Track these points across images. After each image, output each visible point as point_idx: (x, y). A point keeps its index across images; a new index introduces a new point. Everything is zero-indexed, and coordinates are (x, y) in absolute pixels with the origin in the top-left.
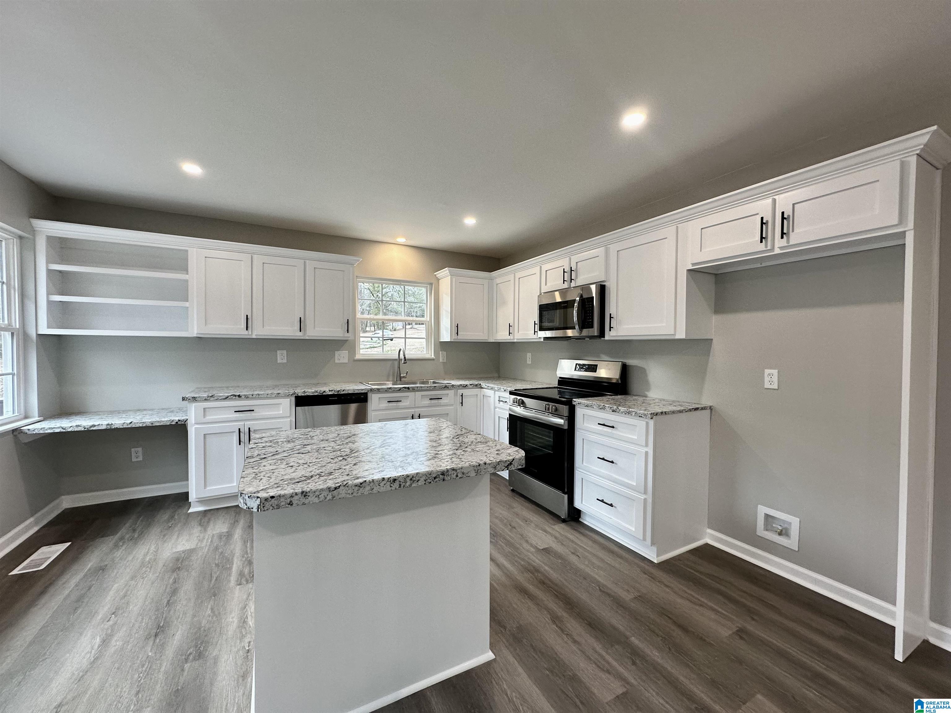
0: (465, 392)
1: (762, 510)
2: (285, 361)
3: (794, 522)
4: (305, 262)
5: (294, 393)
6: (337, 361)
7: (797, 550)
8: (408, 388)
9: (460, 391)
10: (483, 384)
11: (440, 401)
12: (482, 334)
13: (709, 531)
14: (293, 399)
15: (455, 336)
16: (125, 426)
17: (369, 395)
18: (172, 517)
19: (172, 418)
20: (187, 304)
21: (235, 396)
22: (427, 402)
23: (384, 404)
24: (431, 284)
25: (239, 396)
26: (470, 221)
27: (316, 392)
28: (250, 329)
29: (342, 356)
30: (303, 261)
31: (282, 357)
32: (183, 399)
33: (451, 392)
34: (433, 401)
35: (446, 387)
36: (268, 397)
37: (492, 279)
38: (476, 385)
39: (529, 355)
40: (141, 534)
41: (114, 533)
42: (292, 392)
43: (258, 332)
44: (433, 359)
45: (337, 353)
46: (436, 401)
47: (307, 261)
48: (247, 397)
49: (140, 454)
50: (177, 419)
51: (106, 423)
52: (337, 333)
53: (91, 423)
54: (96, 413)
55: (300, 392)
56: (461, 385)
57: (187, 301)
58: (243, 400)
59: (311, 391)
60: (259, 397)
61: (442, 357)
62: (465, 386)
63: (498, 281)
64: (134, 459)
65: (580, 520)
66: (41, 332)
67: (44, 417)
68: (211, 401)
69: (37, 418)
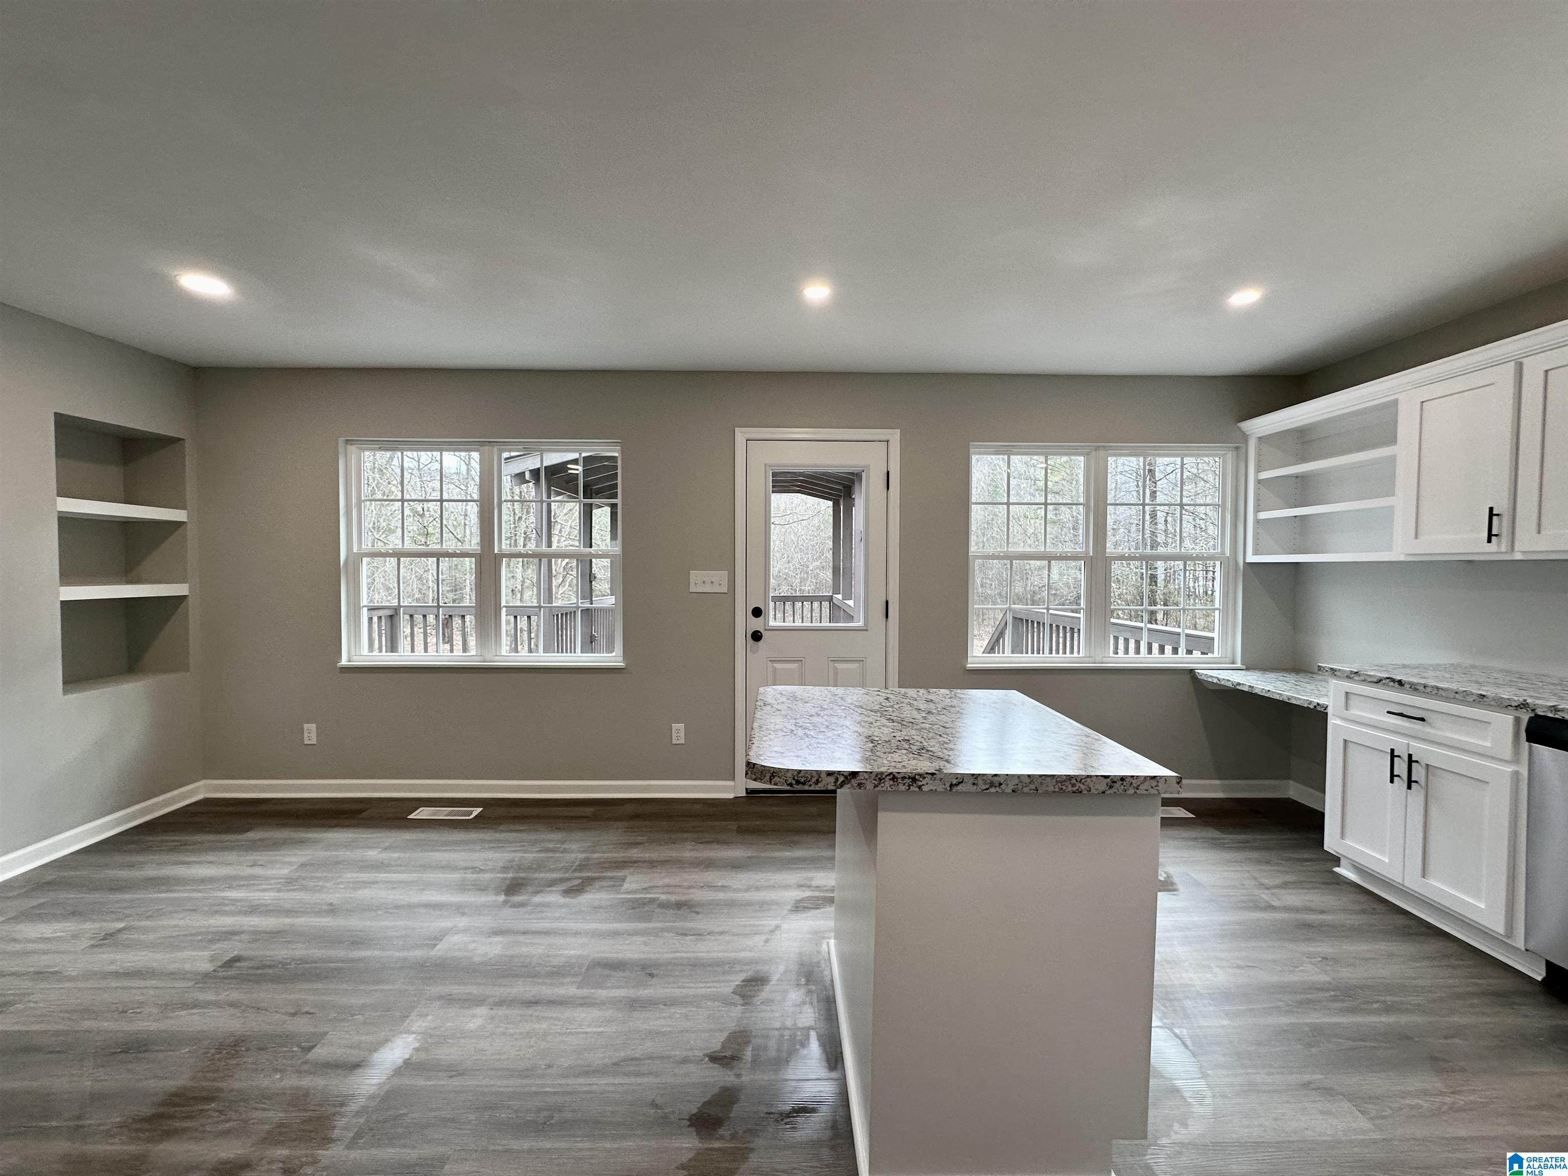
5: (1532, 706)
14: (1522, 719)
19: (1312, 698)
20: (1392, 501)
21: (1393, 680)
25: (1400, 683)
36: (1457, 699)
42: (1522, 699)
43: (1527, 545)
48: (1414, 688)
50: (1315, 700)
55: (1549, 705)
57: (1389, 496)
58: (1407, 692)
60: (1437, 693)
66: (1248, 561)
67: (1249, 667)
68: (1356, 682)
69: (1239, 665)
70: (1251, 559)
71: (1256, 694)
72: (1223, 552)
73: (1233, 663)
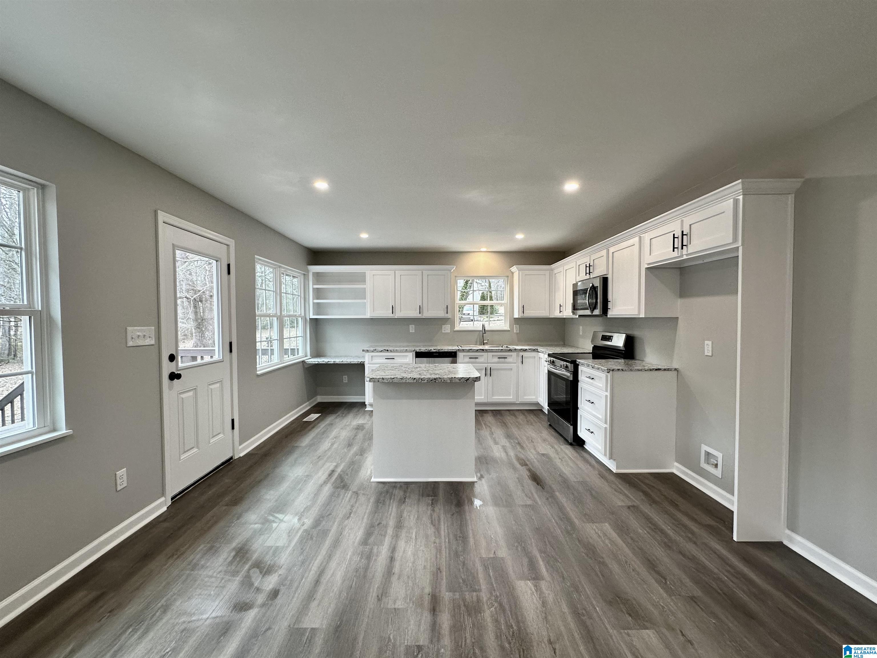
0: (525, 354)
1: (705, 448)
2: (414, 331)
3: (719, 455)
4: (422, 272)
5: (414, 350)
6: (443, 332)
7: (721, 477)
8: (483, 350)
9: (521, 354)
10: (540, 349)
11: (506, 360)
12: (544, 312)
13: (676, 464)
14: (414, 353)
15: (521, 315)
16: (340, 363)
17: (458, 353)
18: (358, 411)
19: (359, 360)
20: (365, 301)
21: (385, 350)
22: (496, 360)
23: (467, 359)
24: (508, 277)
25: (387, 350)
26: (520, 236)
27: (426, 350)
28: (394, 313)
29: (446, 329)
30: (421, 272)
31: (412, 329)
32: (363, 351)
33: (514, 354)
34: (501, 360)
35: (510, 350)
36: (401, 351)
37: (552, 270)
38: (534, 350)
39: (581, 327)
40: (345, 416)
41: (336, 413)
42: (413, 349)
43: (399, 314)
44: (509, 331)
45: (443, 326)
46: (503, 360)
47: (424, 271)
48: (391, 351)
49: (347, 379)
50: (360, 361)
51: (333, 361)
52: (440, 314)
53: (328, 361)
54: (330, 357)
55: (418, 349)
56: (522, 349)
57: (365, 299)
58: (389, 352)
59: (423, 349)
60: (397, 351)
61: (516, 329)
62: (525, 350)
63: (556, 271)
64: (344, 382)
65: (584, 446)
66: (311, 317)
67: (313, 356)
68: (375, 352)
69: (309, 357)
70: (312, 317)
71: (337, 364)
72: (301, 314)
73: (306, 356)
